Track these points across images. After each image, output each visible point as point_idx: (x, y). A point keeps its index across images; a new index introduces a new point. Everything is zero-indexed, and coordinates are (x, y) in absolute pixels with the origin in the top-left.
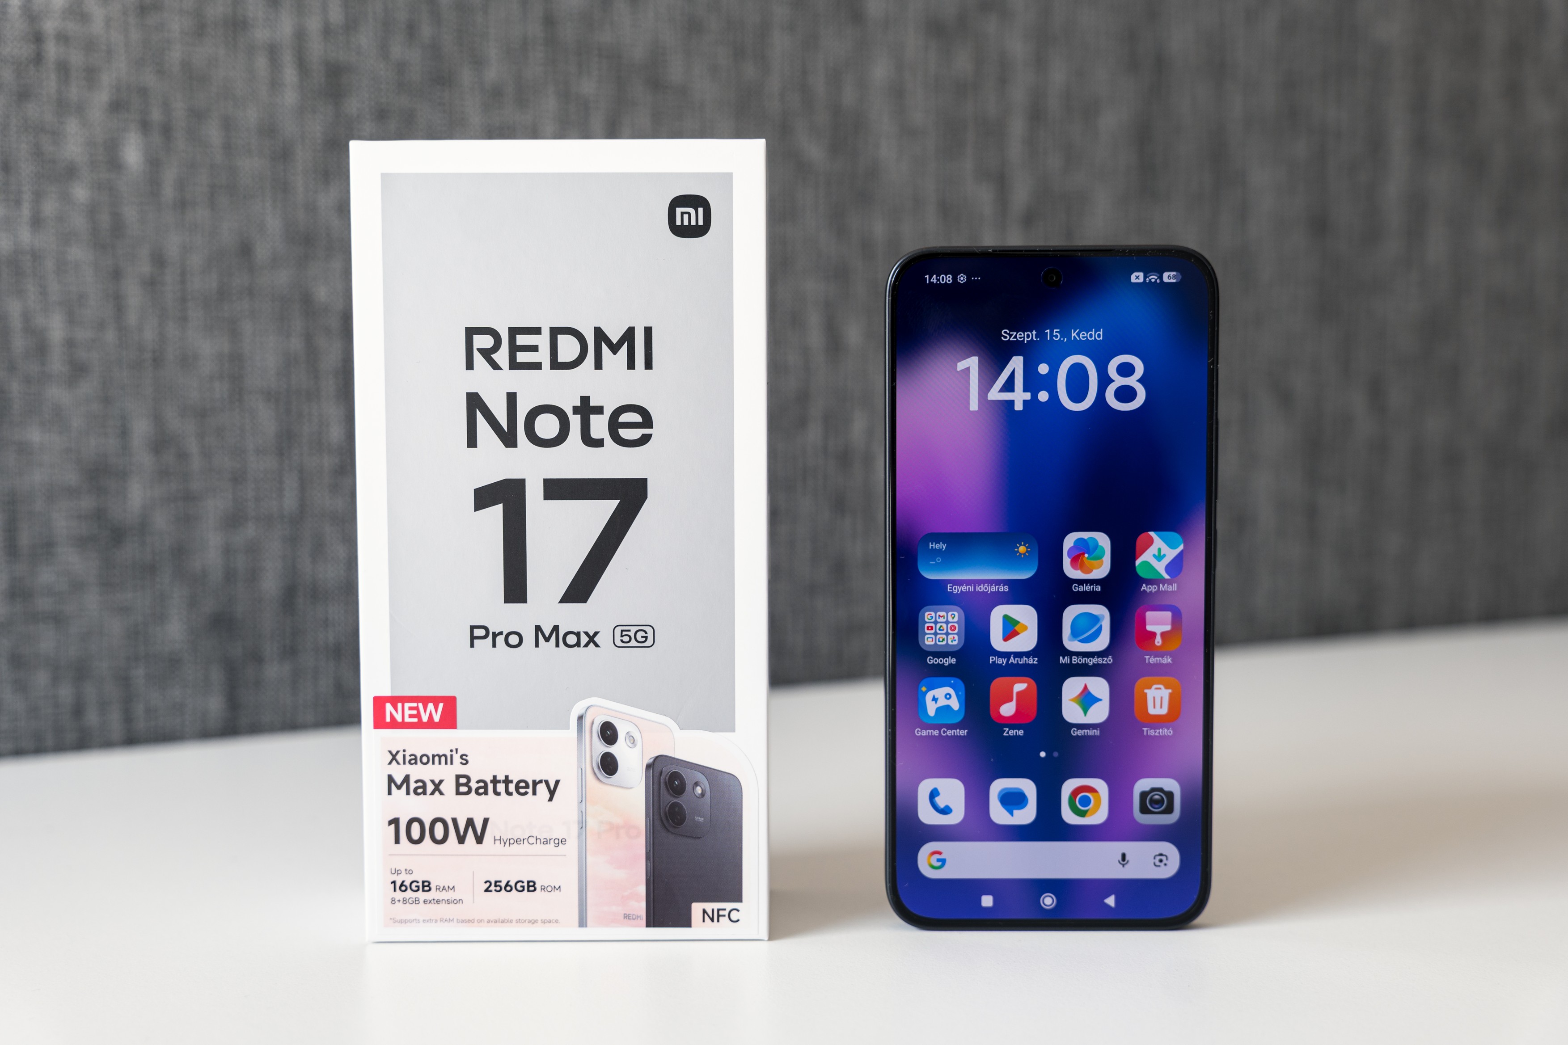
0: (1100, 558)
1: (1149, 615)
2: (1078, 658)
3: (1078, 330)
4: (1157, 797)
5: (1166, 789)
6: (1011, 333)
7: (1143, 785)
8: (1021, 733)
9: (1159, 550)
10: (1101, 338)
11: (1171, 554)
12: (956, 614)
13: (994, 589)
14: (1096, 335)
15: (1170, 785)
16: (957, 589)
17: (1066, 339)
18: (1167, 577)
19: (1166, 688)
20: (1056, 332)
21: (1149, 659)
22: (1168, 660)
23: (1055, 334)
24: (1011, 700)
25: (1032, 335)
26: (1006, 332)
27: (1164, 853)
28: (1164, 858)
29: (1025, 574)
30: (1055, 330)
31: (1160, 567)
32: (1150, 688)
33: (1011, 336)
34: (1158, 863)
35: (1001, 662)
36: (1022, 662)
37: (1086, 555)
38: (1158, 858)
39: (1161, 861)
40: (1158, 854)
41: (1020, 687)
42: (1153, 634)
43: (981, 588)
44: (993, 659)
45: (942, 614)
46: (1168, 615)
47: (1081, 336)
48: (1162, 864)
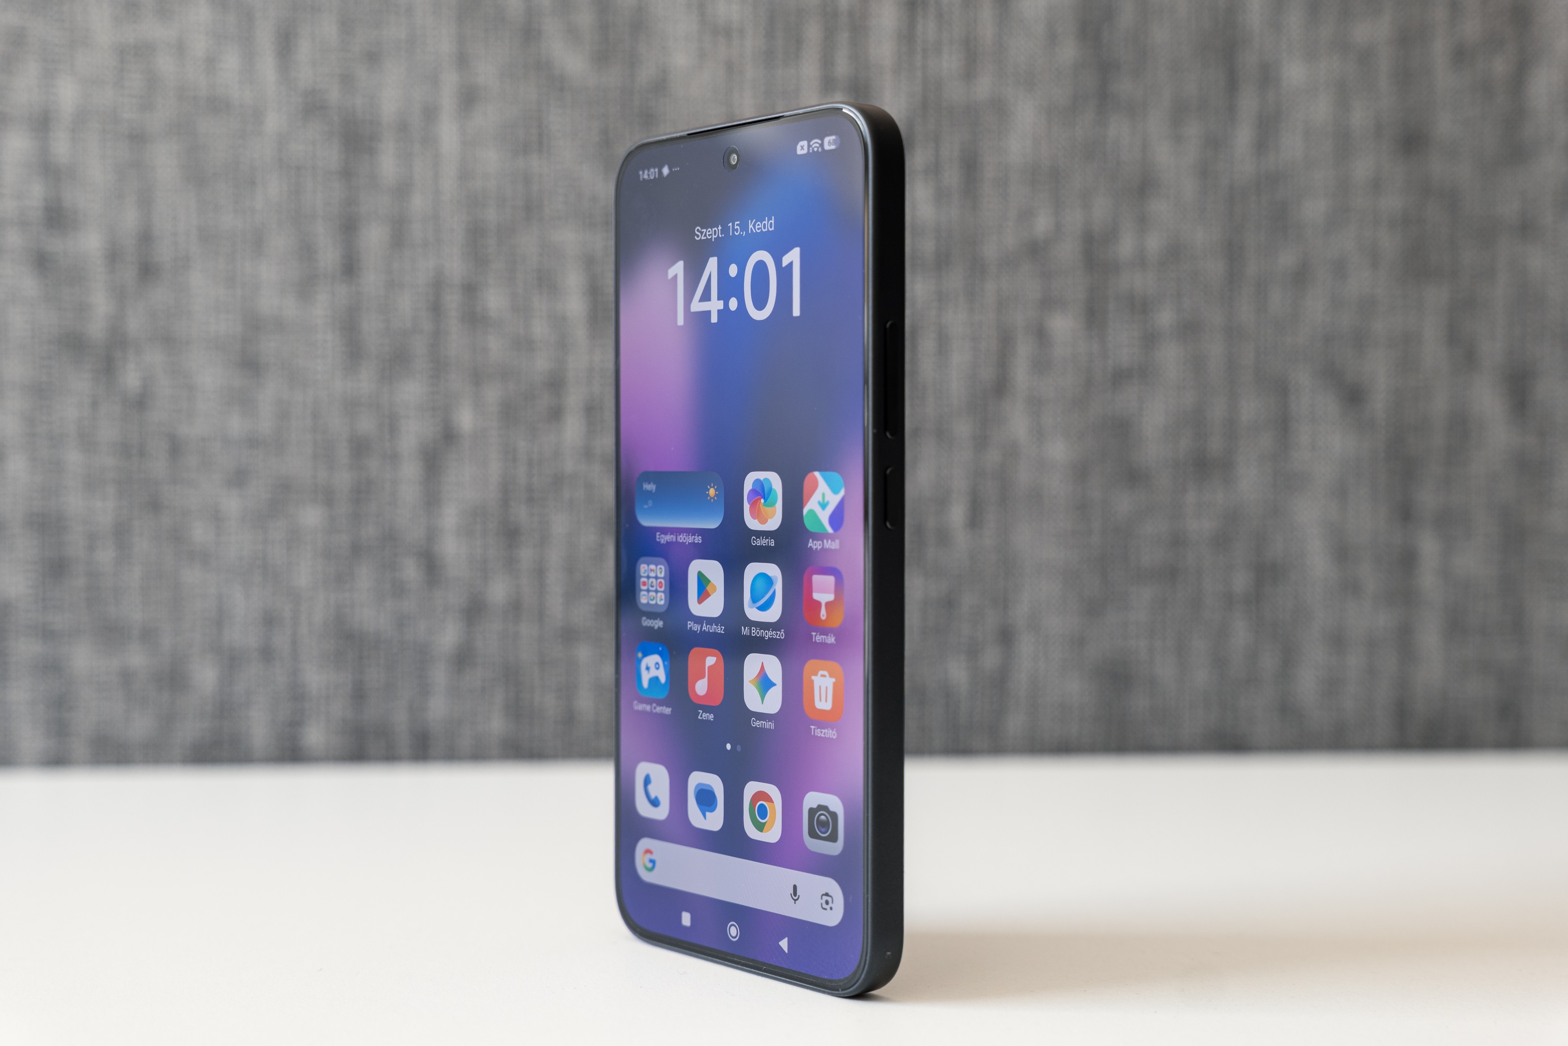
0: (773, 504)
1: (817, 579)
2: (756, 630)
3: (754, 220)
4: (823, 817)
5: (832, 809)
6: (702, 230)
7: (812, 799)
8: (711, 717)
9: (823, 495)
10: (773, 229)
11: (834, 500)
12: (663, 567)
13: (690, 539)
14: (768, 225)
15: (835, 803)
16: (664, 539)
17: (744, 232)
18: (830, 530)
19: (831, 676)
20: (737, 225)
21: (816, 636)
22: (831, 640)
23: (736, 227)
24: (703, 677)
25: (718, 230)
26: (698, 230)
27: (830, 894)
28: (829, 899)
29: (713, 524)
30: (736, 223)
31: (824, 517)
32: (816, 675)
33: (702, 233)
34: (825, 906)
35: (696, 629)
36: (712, 631)
37: (762, 501)
38: (825, 898)
39: (827, 903)
40: (824, 893)
41: (711, 661)
42: (818, 604)
43: (682, 538)
44: (690, 624)
45: (652, 567)
46: (830, 580)
47: (757, 227)
48: (828, 907)
